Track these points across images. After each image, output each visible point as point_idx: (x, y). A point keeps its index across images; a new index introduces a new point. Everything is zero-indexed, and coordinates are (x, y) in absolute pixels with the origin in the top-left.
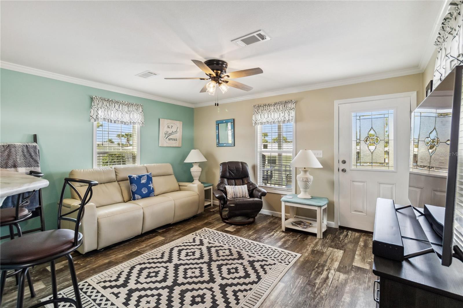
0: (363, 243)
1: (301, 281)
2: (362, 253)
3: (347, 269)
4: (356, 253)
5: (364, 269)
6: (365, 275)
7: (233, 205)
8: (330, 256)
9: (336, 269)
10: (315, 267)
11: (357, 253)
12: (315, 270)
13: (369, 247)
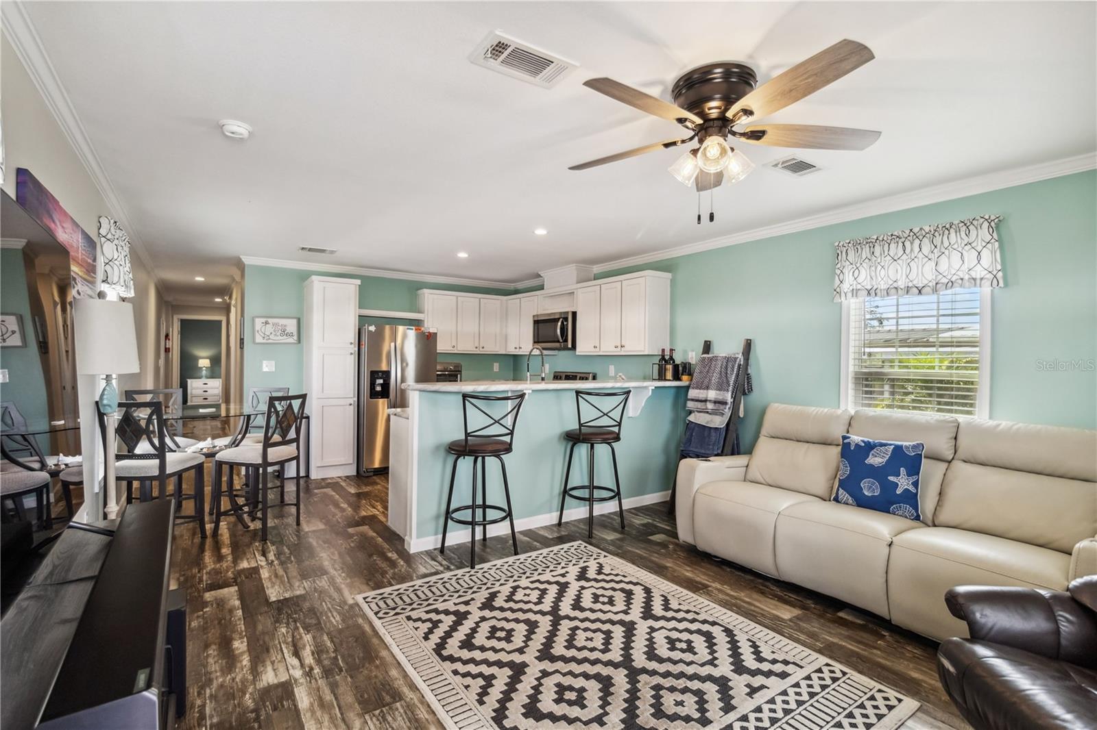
0: (237, 649)
1: (333, 621)
2: (228, 618)
3: (268, 703)
4: (241, 611)
5: (215, 590)
6: (209, 582)
7: (951, 669)
8: (339, 715)
9: (294, 686)
10: (339, 657)
11: (240, 613)
12: (333, 652)
13: (215, 644)
